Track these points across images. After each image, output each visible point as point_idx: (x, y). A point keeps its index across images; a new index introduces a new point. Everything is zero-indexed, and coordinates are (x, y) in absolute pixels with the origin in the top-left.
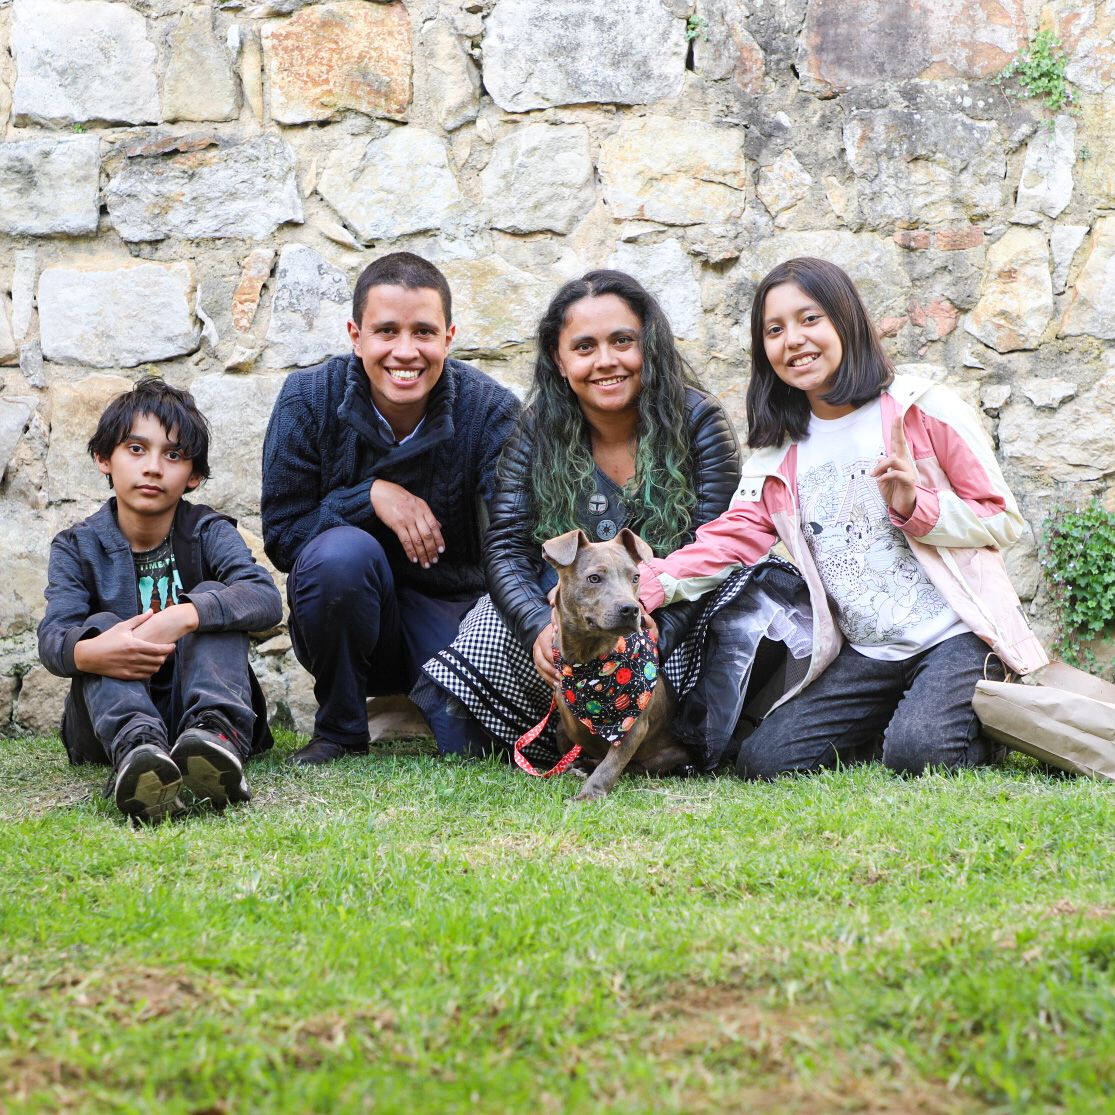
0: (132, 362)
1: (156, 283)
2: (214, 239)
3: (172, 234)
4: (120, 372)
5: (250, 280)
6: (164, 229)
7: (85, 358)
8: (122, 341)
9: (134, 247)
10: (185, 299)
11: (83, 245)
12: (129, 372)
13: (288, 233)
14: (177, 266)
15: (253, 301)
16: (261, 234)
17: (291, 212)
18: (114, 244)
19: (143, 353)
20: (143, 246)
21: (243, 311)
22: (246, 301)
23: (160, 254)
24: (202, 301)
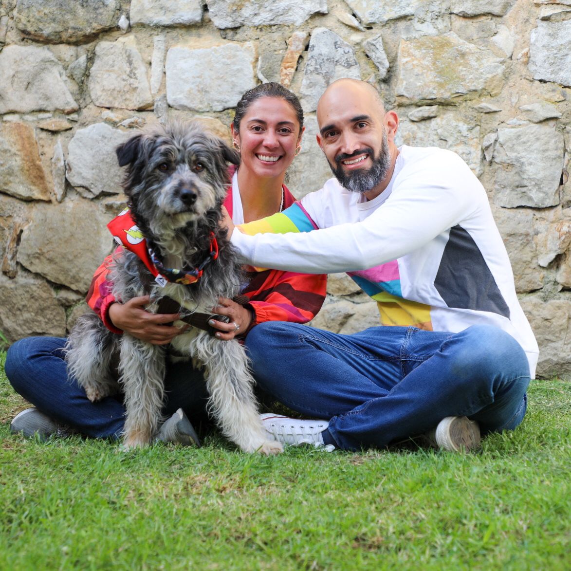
0: (220, 108)
1: (235, 56)
2: (271, 26)
3: (245, 23)
4: (214, 115)
5: (292, 53)
6: (240, 20)
7: (191, 105)
8: (214, 95)
9: (223, 31)
10: (251, 66)
11: (194, 31)
12: (219, 115)
13: (317, 21)
14: (248, 44)
15: (292, 67)
16: (299, 21)
17: (318, 6)
18: (213, 31)
19: (226, 102)
20: (228, 31)
21: (286, 74)
22: (288, 67)
23: (238, 36)
24: (262, 67)
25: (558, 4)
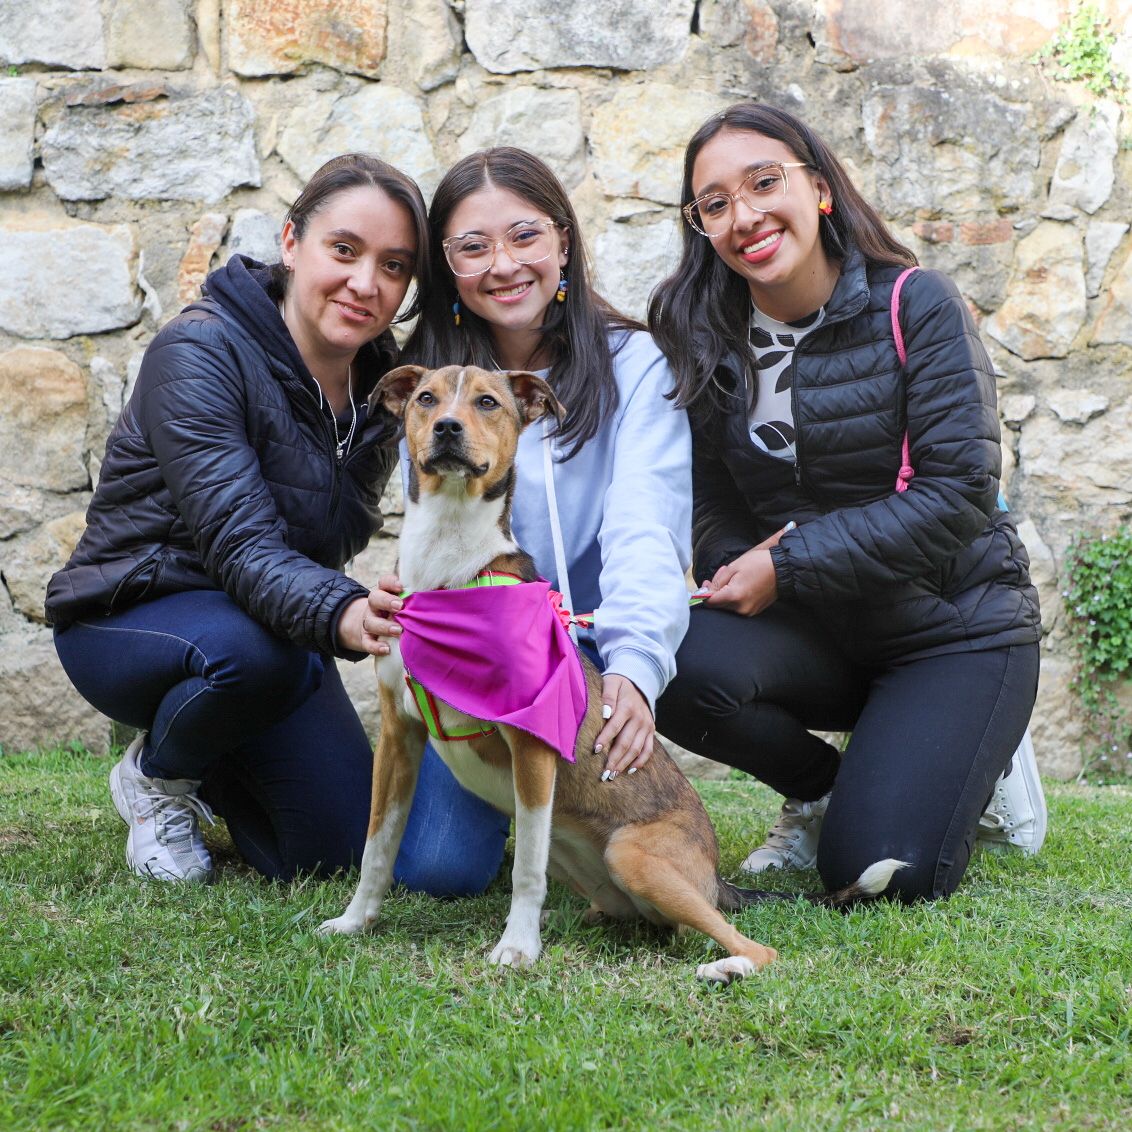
0: (65, 334)
1: (94, 247)
2: (160, 201)
3: (114, 193)
4: (52, 344)
5: (199, 247)
6: (106, 188)
7: (12, 327)
8: (55, 310)
9: (71, 205)
10: (126, 266)
11: (14, 201)
12: (61, 345)
13: (243, 198)
14: (118, 229)
15: (202, 271)
16: (214, 197)
17: (247, 174)
18: (49, 202)
19: (76, 324)
20: (81, 205)
21: (190, 282)
22: (194, 270)
23: (99, 214)
24: (145, 269)
25: (641, 199)
